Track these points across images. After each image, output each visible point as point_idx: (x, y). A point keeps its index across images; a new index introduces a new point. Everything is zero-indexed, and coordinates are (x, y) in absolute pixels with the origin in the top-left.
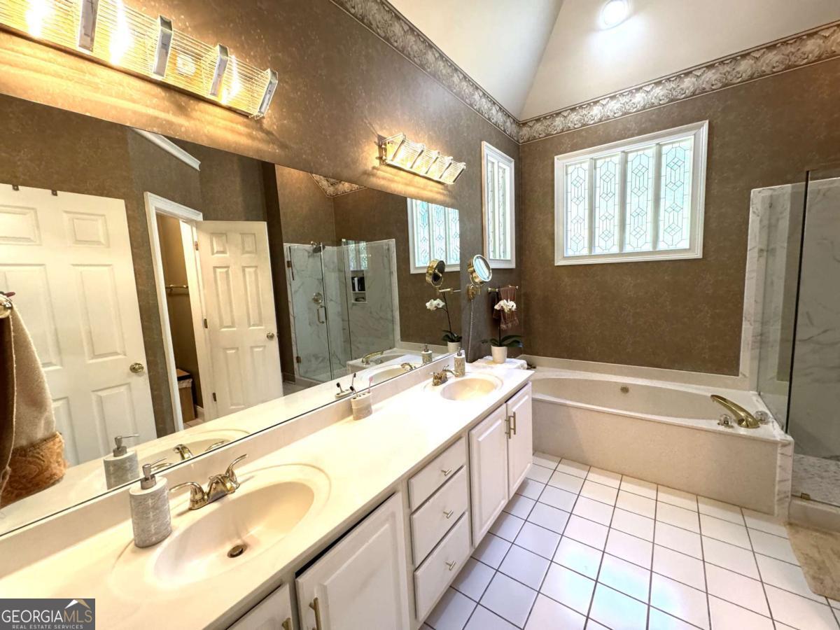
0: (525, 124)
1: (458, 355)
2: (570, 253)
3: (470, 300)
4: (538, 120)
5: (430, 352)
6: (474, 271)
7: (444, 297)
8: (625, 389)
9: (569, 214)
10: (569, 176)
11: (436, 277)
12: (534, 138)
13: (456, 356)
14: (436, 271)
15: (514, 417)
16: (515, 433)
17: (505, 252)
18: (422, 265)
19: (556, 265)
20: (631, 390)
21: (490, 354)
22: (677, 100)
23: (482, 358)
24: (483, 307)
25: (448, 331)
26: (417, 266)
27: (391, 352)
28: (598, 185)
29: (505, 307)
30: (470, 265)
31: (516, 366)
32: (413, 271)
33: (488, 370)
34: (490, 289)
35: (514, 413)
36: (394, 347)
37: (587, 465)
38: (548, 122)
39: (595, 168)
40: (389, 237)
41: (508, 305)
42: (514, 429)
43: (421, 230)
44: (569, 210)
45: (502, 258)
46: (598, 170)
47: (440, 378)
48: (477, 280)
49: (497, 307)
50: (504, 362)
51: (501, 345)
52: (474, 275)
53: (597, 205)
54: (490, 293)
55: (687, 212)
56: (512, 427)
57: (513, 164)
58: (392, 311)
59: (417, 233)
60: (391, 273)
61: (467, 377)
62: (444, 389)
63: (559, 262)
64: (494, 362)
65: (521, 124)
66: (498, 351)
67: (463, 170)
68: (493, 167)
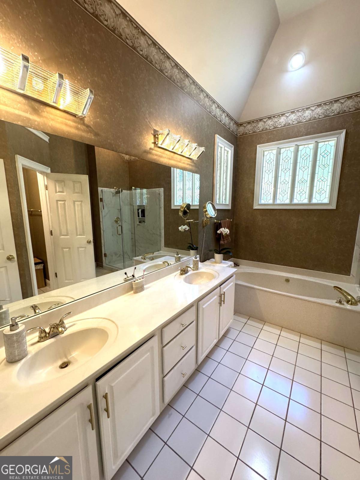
0: (241, 125)
1: (195, 258)
2: (263, 202)
3: (204, 227)
4: (249, 123)
5: (179, 255)
6: (207, 211)
7: (189, 224)
8: (287, 280)
9: (263, 179)
10: (265, 157)
11: (185, 213)
12: (246, 134)
13: (194, 259)
14: (186, 209)
15: (224, 294)
16: (224, 303)
17: (225, 200)
18: (178, 204)
19: (254, 208)
20: (291, 281)
21: (214, 258)
22: (329, 116)
23: (209, 260)
24: (211, 231)
25: (190, 244)
26: (175, 204)
27: (158, 253)
28: (281, 164)
29: (223, 232)
30: (205, 207)
31: (227, 265)
32: (173, 207)
33: (212, 267)
34: (215, 221)
35: (224, 292)
36: (160, 250)
37: (264, 321)
38: (255, 125)
39: (280, 154)
40: (159, 187)
41: (225, 231)
42: (224, 301)
43: (178, 184)
44: (263, 177)
45: (224, 203)
46: (281, 154)
47: (184, 271)
48: (208, 216)
49: (218, 232)
50: (221, 263)
51: (220, 253)
52: (206, 213)
53: (280, 175)
54: (215, 223)
55: (329, 182)
56: (223, 300)
57: (233, 148)
58: (160, 230)
59: (176, 186)
60: (160, 208)
61: (200, 271)
62: (186, 277)
63: (255, 207)
64: (216, 262)
65: (239, 125)
66: (218, 257)
67: (203, 151)
68: (221, 150)
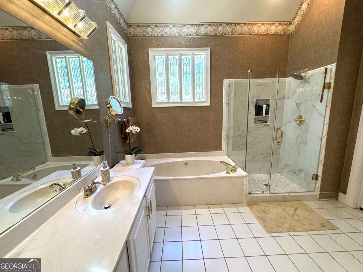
0: (131, 26)
1: (104, 168)
2: (159, 101)
3: (107, 127)
4: (138, 26)
5: (78, 168)
6: (111, 107)
7: (86, 126)
8: (186, 164)
9: (157, 81)
10: (156, 61)
11: (78, 112)
12: (137, 36)
13: (102, 169)
14: (78, 107)
15: (150, 203)
16: (151, 213)
17: (125, 98)
18: (65, 104)
19: (153, 107)
21: (124, 159)
22: (199, 36)
23: (118, 163)
24: (117, 131)
25: (92, 149)
26: (61, 104)
27: (43, 166)
28: (170, 68)
29: (133, 131)
30: (108, 103)
32: (57, 108)
33: (126, 173)
34: (119, 120)
35: (151, 201)
36: (47, 161)
37: (179, 206)
38: (144, 29)
39: (168, 60)
40: (32, 81)
41: (134, 129)
43: (61, 80)
44: (157, 79)
45: (124, 101)
46: (169, 61)
47: (91, 190)
48: (113, 113)
49: (127, 131)
50: (133, 163)
51: (131, 154)
52: (111, 109)
53: (170, 78)
54: (120, 122)
55: (204, 86)
56: (150, 209)
57: (126, 46)
58: (42, 137)
59: (59, 82)
60: (37, 109)
61: (113, 181)
62: (95, 198)
63: (154, 105)
64: (128, 164)
66: (129, 158)
67: (95, 29)
